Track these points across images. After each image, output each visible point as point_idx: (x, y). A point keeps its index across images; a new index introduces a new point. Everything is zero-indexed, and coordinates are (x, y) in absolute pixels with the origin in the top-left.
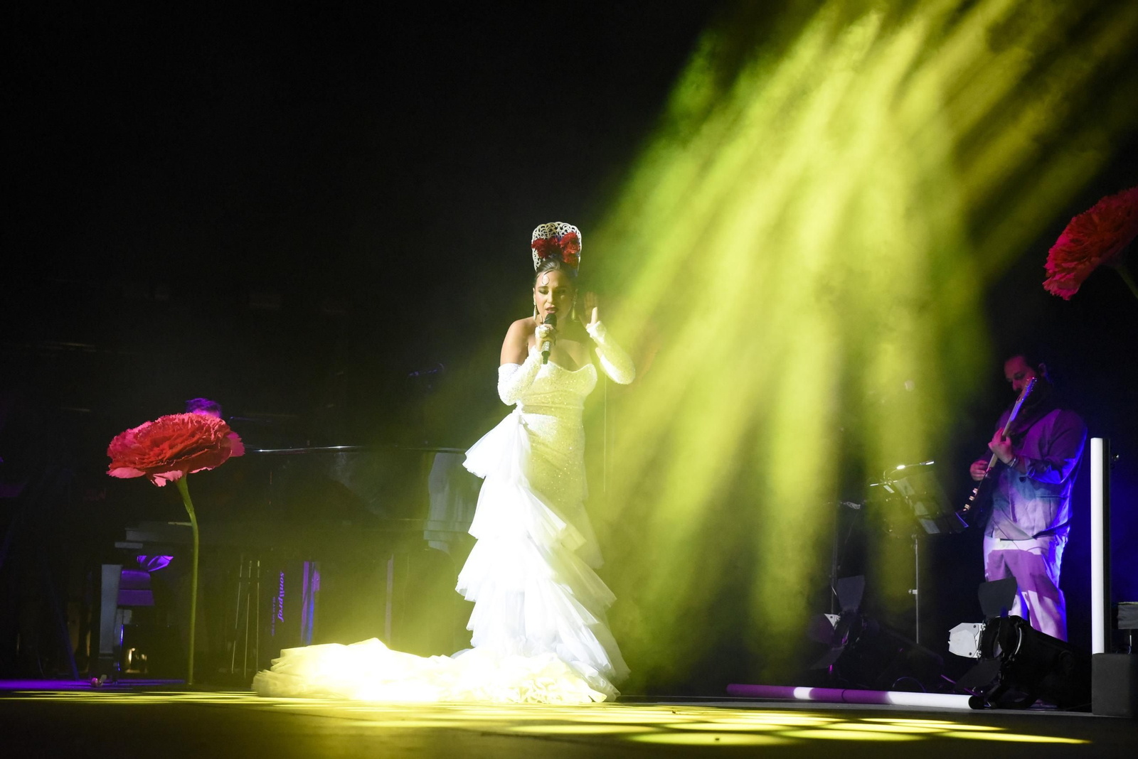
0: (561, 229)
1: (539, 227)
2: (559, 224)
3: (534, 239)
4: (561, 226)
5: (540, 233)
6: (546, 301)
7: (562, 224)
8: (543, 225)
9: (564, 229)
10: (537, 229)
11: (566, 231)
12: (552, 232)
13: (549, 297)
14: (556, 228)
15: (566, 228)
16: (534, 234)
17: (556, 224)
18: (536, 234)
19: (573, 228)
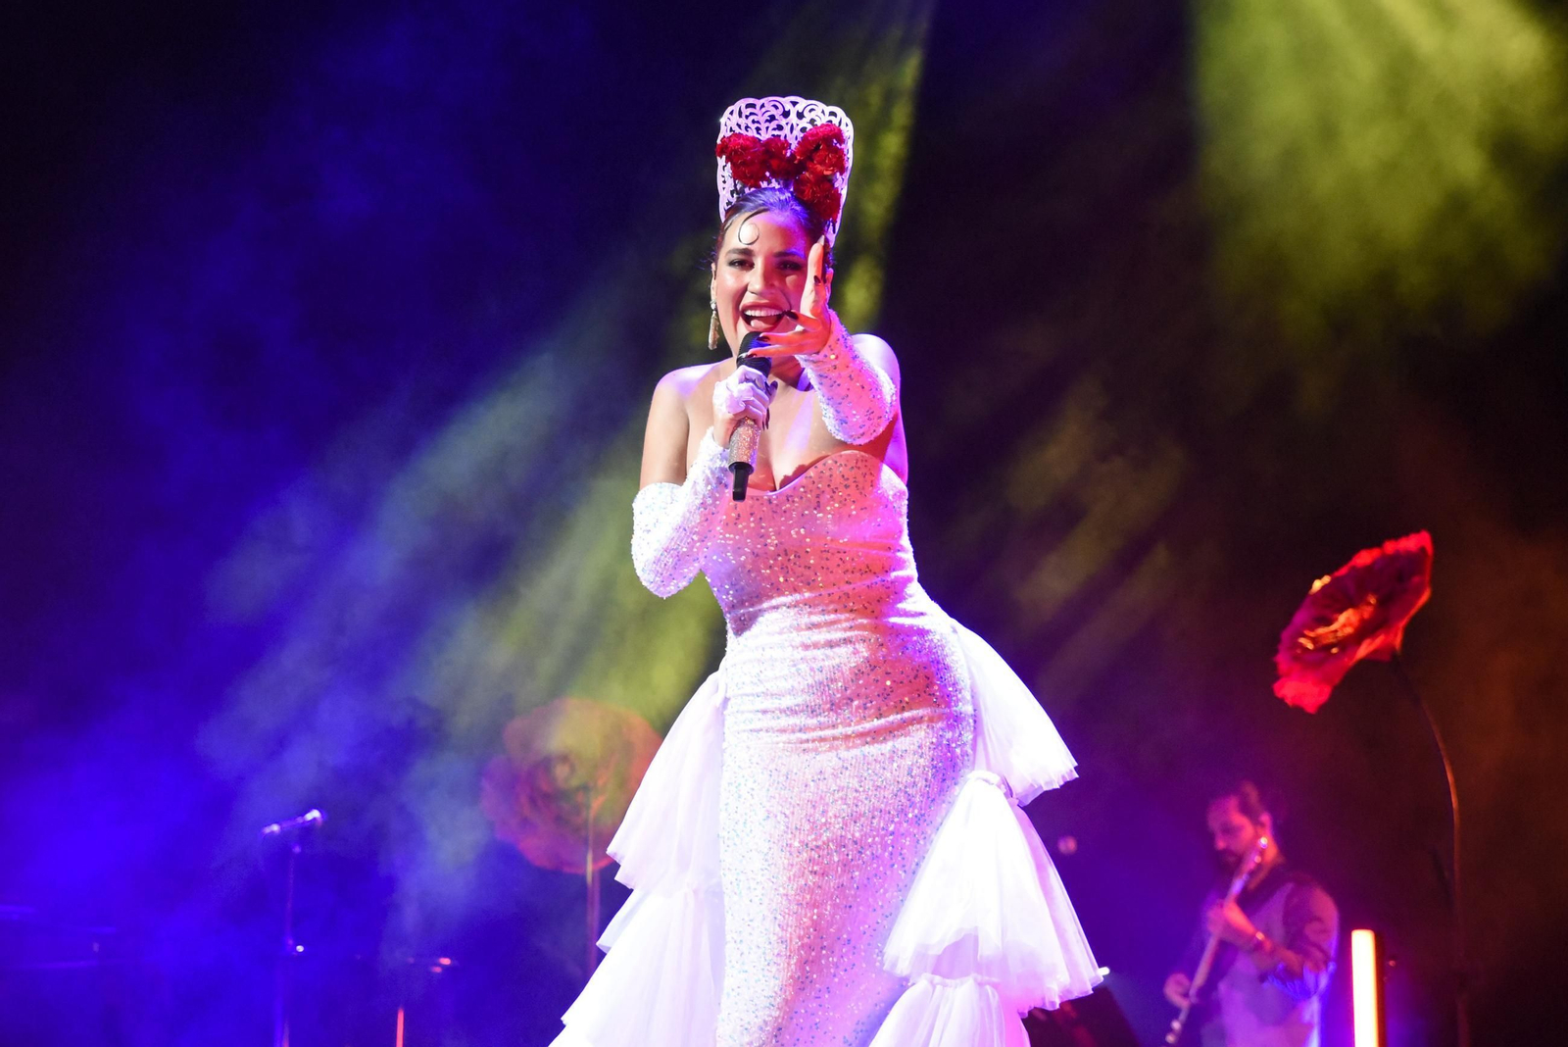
0: (800, 116)
1: (742, 103)
2: (794, 104)
3: (724, 133)
4: (799, 108)
5: (743, 121)
6: (745, 289)
7: (802, 103)
8: (751, 101)
9: (808, 116)
10: (735, 107)
11: (812, 121)
12: (774, 124)
13: (754, 279)
14: (786, 114)
15: (813, 115)
16: (723, 120)
17: (786, 101)
18: (730, 122)
19: (833, 114)
